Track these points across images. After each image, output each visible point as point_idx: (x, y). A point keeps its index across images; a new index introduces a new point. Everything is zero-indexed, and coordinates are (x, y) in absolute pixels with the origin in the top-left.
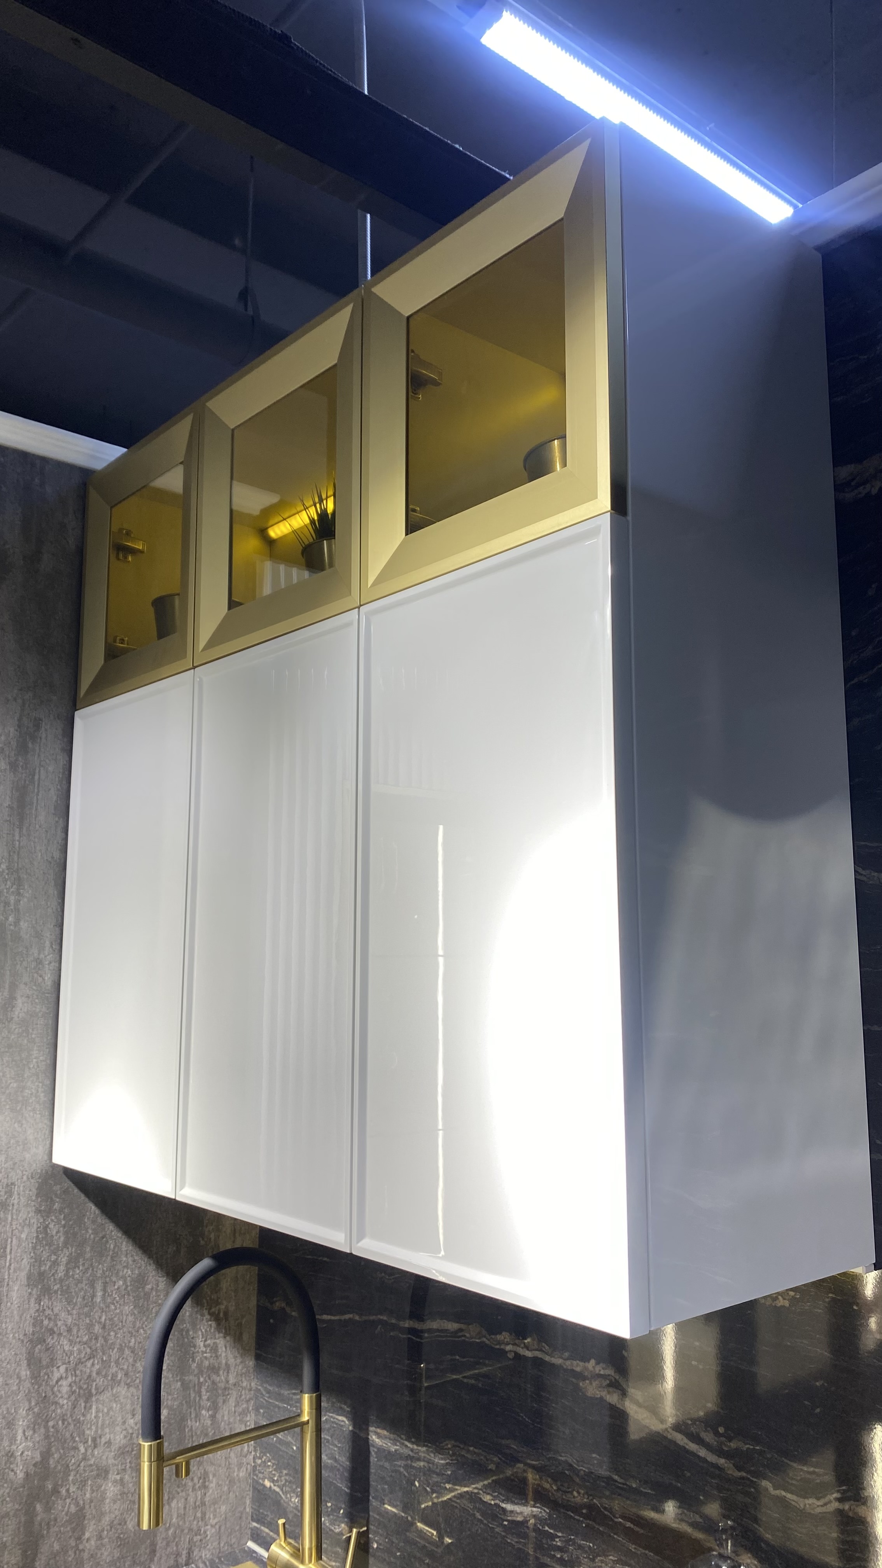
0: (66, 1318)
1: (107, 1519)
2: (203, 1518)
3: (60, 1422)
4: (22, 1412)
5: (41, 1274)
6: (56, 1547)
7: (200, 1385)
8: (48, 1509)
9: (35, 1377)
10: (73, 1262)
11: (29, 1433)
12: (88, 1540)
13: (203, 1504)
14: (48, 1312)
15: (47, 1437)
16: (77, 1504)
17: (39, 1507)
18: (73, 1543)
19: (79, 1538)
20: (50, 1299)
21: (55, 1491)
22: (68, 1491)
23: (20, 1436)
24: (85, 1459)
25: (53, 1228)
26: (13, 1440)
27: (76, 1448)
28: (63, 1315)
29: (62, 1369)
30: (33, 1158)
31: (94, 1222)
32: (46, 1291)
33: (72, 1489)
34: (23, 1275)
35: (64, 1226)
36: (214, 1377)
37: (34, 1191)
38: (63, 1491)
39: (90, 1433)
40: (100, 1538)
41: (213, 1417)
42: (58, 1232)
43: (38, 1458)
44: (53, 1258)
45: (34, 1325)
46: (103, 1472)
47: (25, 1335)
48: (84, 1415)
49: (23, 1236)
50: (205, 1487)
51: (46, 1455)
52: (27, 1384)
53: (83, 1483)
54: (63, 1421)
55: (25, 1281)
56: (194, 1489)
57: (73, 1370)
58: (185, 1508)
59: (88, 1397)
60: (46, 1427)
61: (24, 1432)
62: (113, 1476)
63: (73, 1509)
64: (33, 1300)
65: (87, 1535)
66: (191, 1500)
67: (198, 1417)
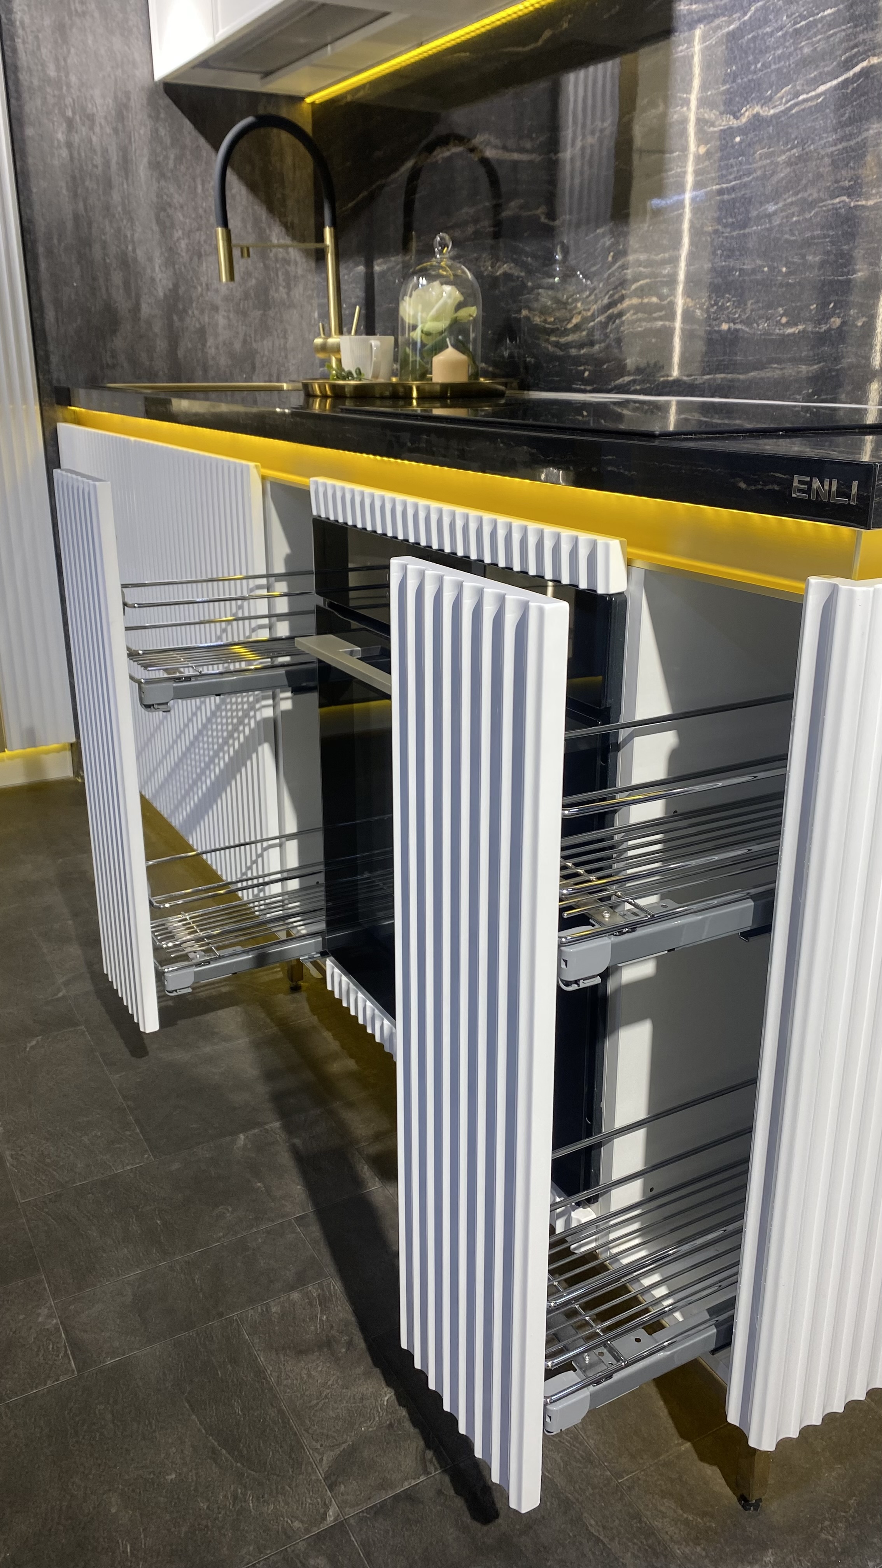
0: (177, 199)
1: (221, 339)
2: (286, 357)
3: (183, 268)
4: (157, 253)
5: (158, 163)
6: (190, 345)
7: (277, 270)
8: (182, 320)
9: (163, 232)
10: (179, 159)
11: (163, 269)
12: (210, 347)
13: (285, 349)
14: (166, 190)
15: (175, 274)
16: (200, 323)
17: (175, 318)
18: (200, 346)
19: (204, 345)
20: (166, 181)
21: (185, 311)
22: (193, 313)
23: (157, 268)
24: (202, 295)
25: (162, 132)
26: (153, 270)
27: (195, 288)
28: (176, 196)
29: (180, 232)
30: (140, 73)
31: (190, 133)
32: (163, 175)
33: (196, 312)
34: (145, 160)
35: (169, 132)
36: (287, 266)
37: (145, 102)
38: (190, 312)
39: (204, 280)
40: (217, 348)
41: (288, 294)
42: (165, 135)
43: (171, 286)
44: (165, 153)
45: (157, 196)
46: (215, 308)
47: (152, 202)
48: (198, 267)
49: (142, 132)
50: (285, 337)
51: (176, 286)
52: (157, 236)
53: (202, 312)
54: (185, 267)
55: (147, 165)
56: (278, 337)
57: (188, 234)
58: (273, 347)
59: (200, 256)
60: (174, 268)
61: (160, 267)
62: (222, 312)
63: (198, 325)
64: (154, 179)
65: (209, 344)
66: (277, 343)
67: (277, 290)
